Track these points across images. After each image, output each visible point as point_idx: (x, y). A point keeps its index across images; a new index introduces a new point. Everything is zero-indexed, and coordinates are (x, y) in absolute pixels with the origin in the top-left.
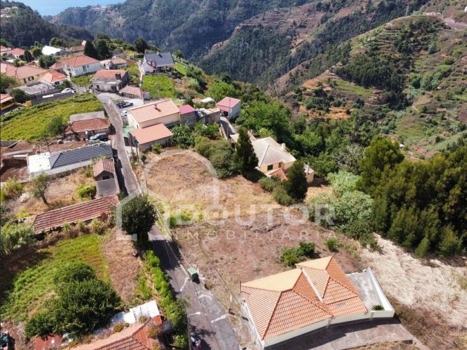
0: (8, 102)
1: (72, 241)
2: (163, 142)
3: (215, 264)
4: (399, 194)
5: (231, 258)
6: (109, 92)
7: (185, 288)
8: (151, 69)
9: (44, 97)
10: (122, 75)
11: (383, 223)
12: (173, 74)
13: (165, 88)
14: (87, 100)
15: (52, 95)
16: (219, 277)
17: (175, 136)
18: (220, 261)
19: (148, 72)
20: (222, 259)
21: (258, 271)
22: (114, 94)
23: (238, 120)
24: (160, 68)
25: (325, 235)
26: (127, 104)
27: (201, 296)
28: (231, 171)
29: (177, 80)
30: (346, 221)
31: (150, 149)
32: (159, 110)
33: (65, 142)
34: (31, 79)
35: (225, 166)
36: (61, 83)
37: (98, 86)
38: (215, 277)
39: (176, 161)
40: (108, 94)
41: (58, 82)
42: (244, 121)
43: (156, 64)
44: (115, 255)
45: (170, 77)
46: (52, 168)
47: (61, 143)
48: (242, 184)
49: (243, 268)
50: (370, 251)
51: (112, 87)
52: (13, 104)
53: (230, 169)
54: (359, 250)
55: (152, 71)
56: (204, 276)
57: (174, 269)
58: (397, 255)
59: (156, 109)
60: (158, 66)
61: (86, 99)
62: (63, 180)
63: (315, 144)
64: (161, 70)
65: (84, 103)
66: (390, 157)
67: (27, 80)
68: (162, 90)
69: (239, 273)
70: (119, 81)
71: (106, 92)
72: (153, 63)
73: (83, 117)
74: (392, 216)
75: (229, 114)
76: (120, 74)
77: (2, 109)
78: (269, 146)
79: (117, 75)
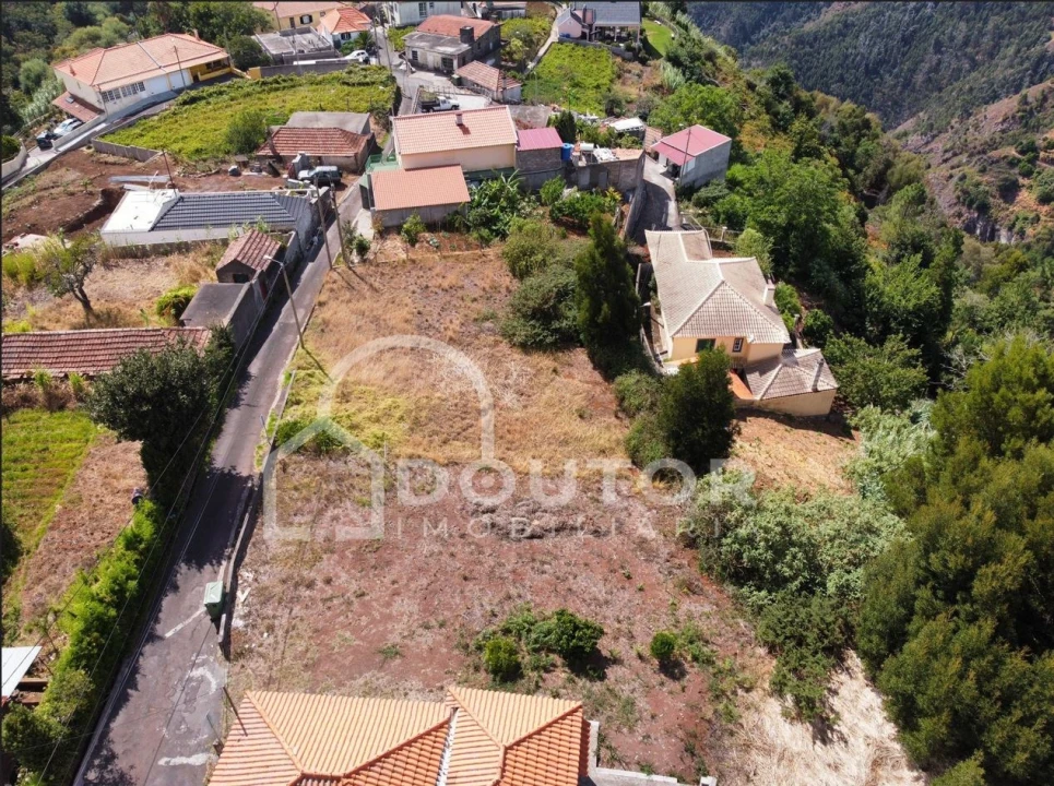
0: (218, 64)
1: (46, 416)
2: (438, 216)
3: (305, 593)
4: (955, 561)
5: (354, 586)
6: (437, 71)
7: (179, 634)
8: (576, 31)
9: (295, 63)
10: (478, 34)
11: (875, 638)
12: (629, 49)
13: (590, 81)
14: (367, 84)
15: (313, 62)
16: (280, 633)
17: (471, 205)
18: (320, 584)
19: (568, 36)
20: (328, 581)
21: (392, 653)
22: (444, 79)
23: (703, 193)
24: (603, 29)
25: (688, 605)
26: (443, 106)
27: (197, 673)
28: (556, 331)
29: (635, 67)
30: (779, 582)
31: (398, 229)
32: (466, 131)
33: (245, 173)
34: (306, 20)
35: (543, 314)
36: (354, 36)
37: (415, 53)
38: (271, 629)
39: (437, 270)
40: (431, 76)
41: (349, 34)
42: (715, 199)
43: (594, 17)
44: (100, 483)
45: (616, 54)
46: (152, 229)
47: (236, 173)
48: (570, 376)
49: (356, 631)
50: (786, 714)
51: (444, 60)
52: (226, 70)
53: (556, 325)
54: (755, 696)
55: (579, 34)
56: (245, 617)
57: (200, 567)
58: (876, 764)
59: (460, 125)
60: (599, 23)
61: (368, 80)
62: (161, 262)
63: (910, 306)
64: (603, 35)
65: (356, 90)
66: (1031, 413)
67: (297, 21)
68: (576, 85)
69: (336, 642)
70: (465, 47)
71: (429, 70)
72: (589, 15)
73: (317, 119)
74: (911, 627)
75: (683, 172)
76: (472, 29)
77: (201, 78)
78: (723, 282)
79: (463, 31)
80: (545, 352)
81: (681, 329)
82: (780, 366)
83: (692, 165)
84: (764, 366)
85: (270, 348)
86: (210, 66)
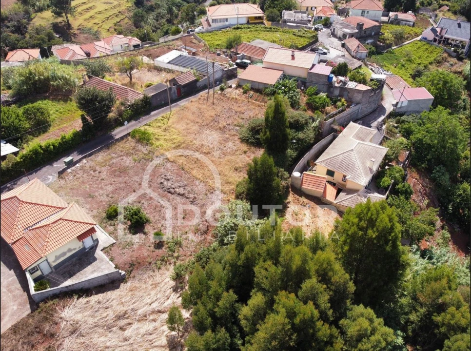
0: (260, 18)
3: (92, 172)
5: (104, 177)
6: (340, 38)
8: (431, 37)
9: (288, 24)
10: (365, 27)
13: (418, 61)
15: (294, 25)
16: (75, 178)
17: (273, 86)
18: (97, 172)
19: (426, 39)
20: (100, 172)
21: (92, 196)
22: (339, 42)
24: (448, 39)
27: (50, 177)
32: (293, 59)
34: (313, 9)
36: (323, 18)
37: (334, 29)
38: (74, 176)
40: (336, 40)
41: (321, 17)
45: (446, 52)
46: (168, 63)
49: (91, 187)
51: (344, 34)
52: (261, 21)
55: (431, 39)
56: (72, 170)
59: (293, 56)
60: (447, 36)
64: (446, 42)
67: (309, 9)
68: (409, 61)
69: (83, 187)
70: (356, 31)
71: (337, 38)
72: (445, 31)
75: (399, 106)
76: (363, 25)
77: (250, 22)
78: (352, 150)
79: (358, 24)
80: (247, 144)
81: (322, 162)
82: (356, 194)
83: (405, 104)
84: (350, 191)
85: (164, 110)
86: (256, 18)
